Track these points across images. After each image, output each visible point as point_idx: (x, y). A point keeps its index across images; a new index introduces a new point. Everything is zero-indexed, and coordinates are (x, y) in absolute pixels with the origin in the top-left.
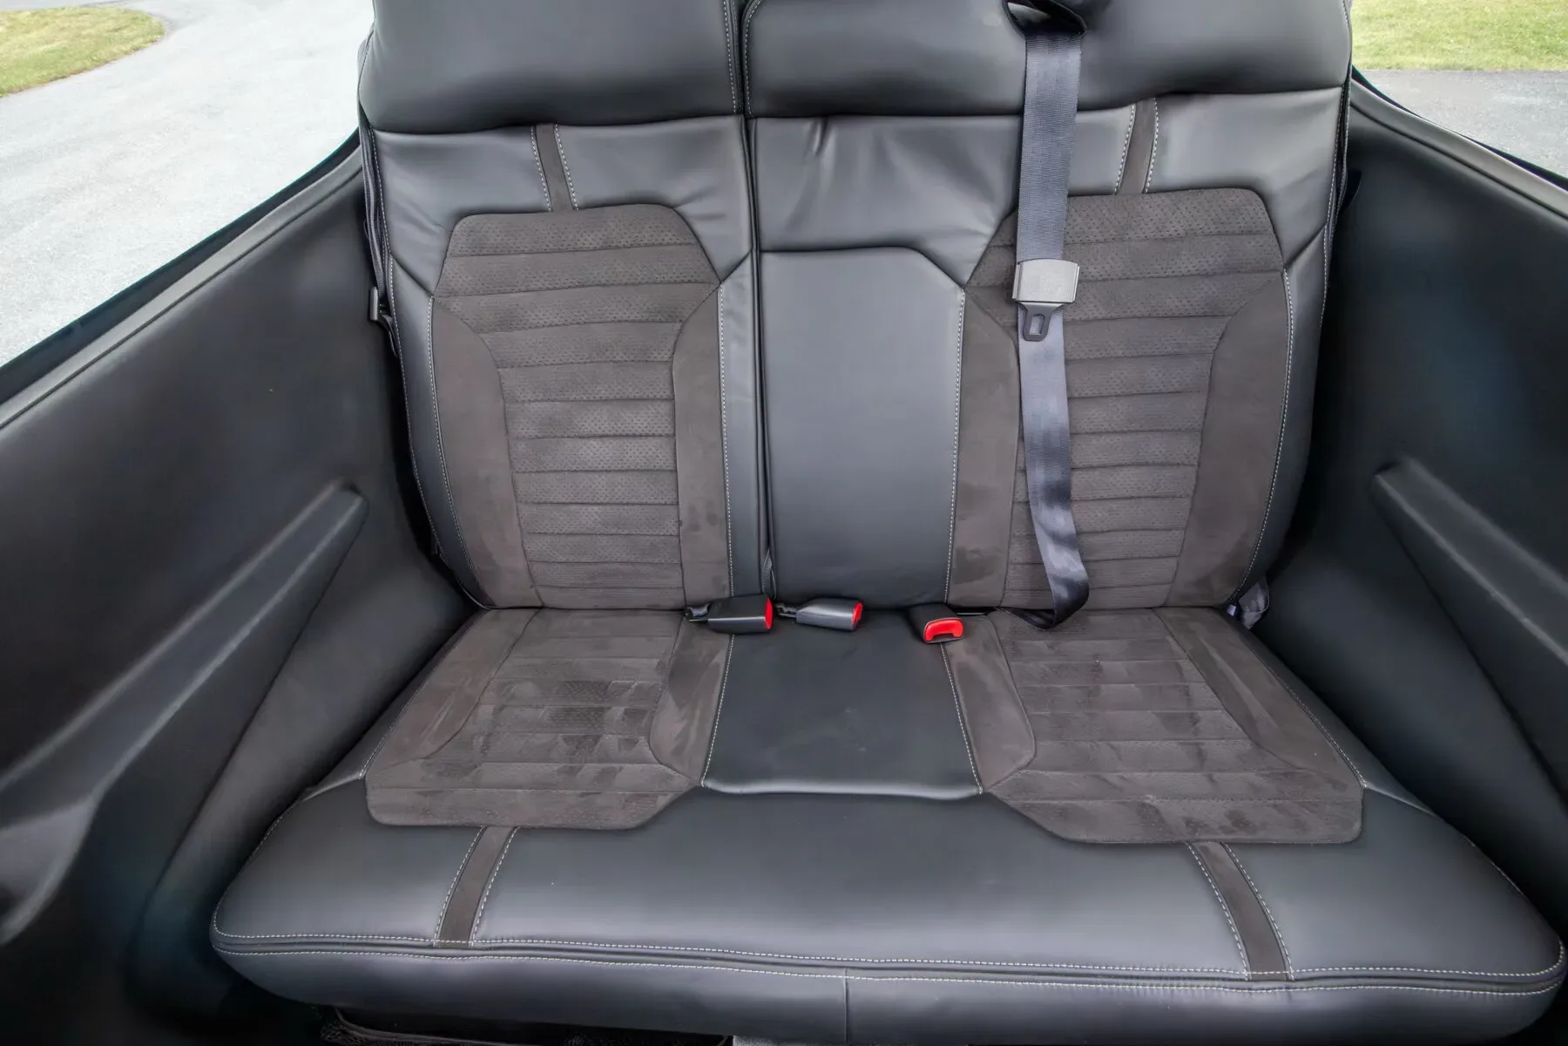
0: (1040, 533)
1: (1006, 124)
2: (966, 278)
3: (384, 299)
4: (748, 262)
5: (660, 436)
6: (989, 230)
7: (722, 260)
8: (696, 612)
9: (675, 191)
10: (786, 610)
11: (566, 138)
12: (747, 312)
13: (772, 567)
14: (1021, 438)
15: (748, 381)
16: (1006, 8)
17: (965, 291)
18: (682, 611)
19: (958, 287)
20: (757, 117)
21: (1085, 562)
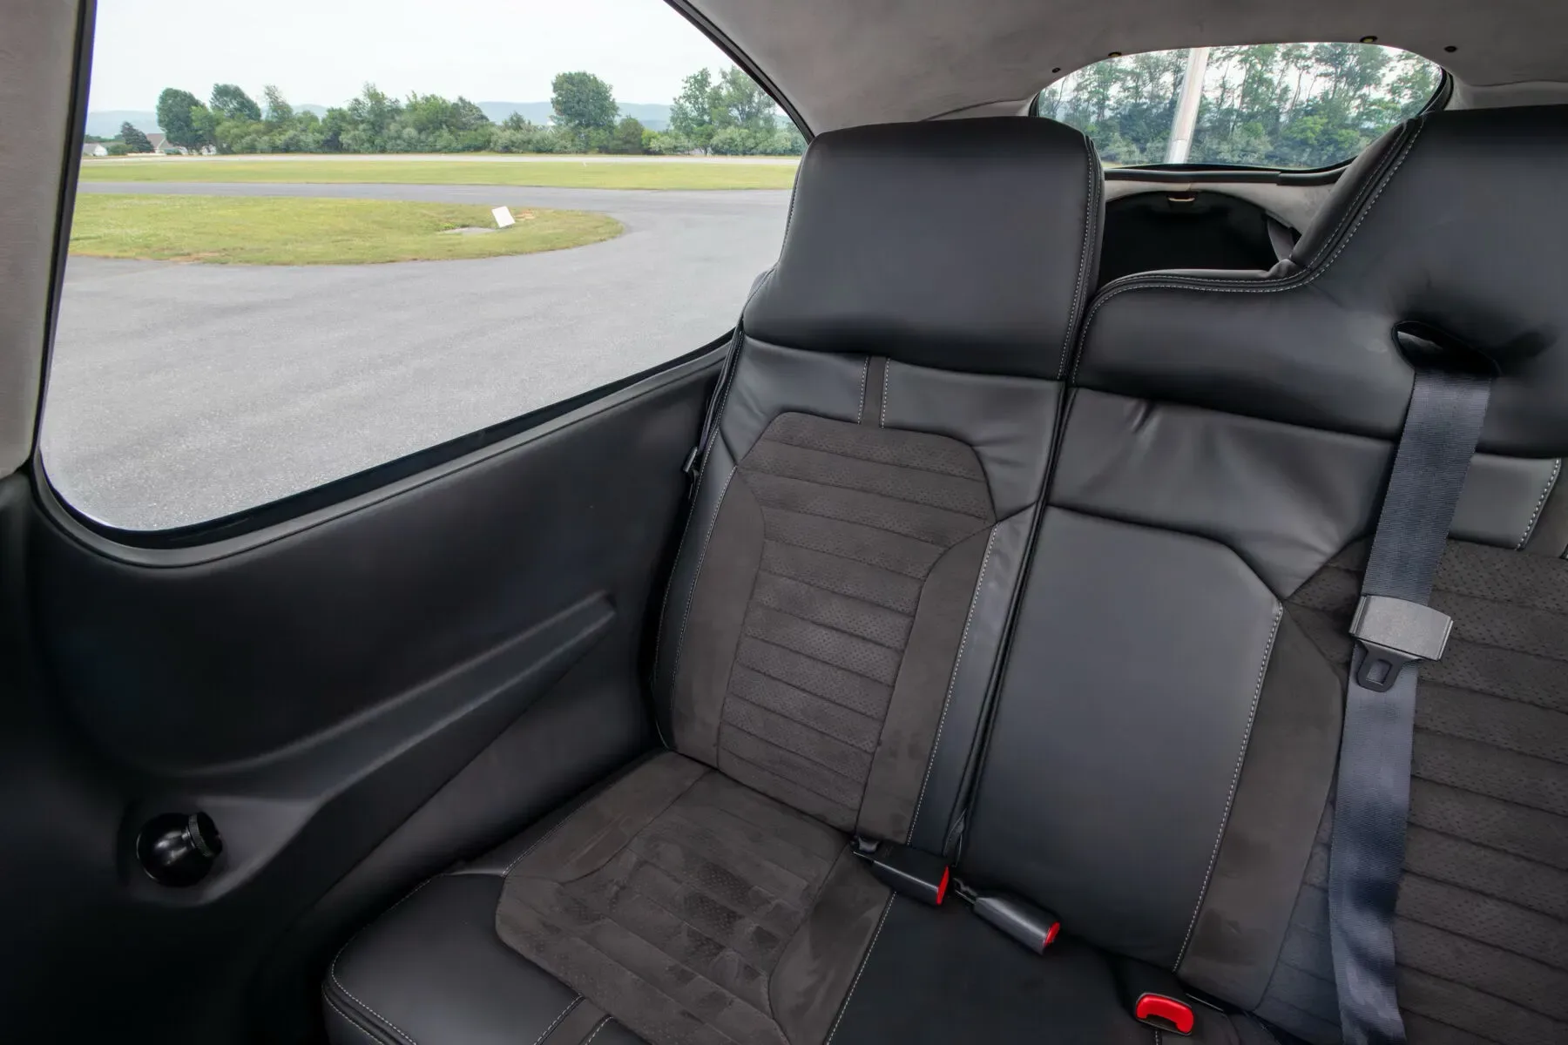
0: (1336, 939)
1: (1377, 447)
2: (1288, 592)
3: (698, 463)
4: (1031, 510)
5: (889, 647)
6: (1329, 549)
7: (1005, 502)
8: (864, 846)
9: (980, 432)
10: (963, 888)
11: (894, 371)
12: (1017, 556)
13: (963, 832)
14: (1332, 801)
15: (997, 625)
16: (1395, 338)
17: (1283, 605)
18: (849, 837)
19: (1275, 599)
20: (1078, 386)
21: (1403, 1011)
